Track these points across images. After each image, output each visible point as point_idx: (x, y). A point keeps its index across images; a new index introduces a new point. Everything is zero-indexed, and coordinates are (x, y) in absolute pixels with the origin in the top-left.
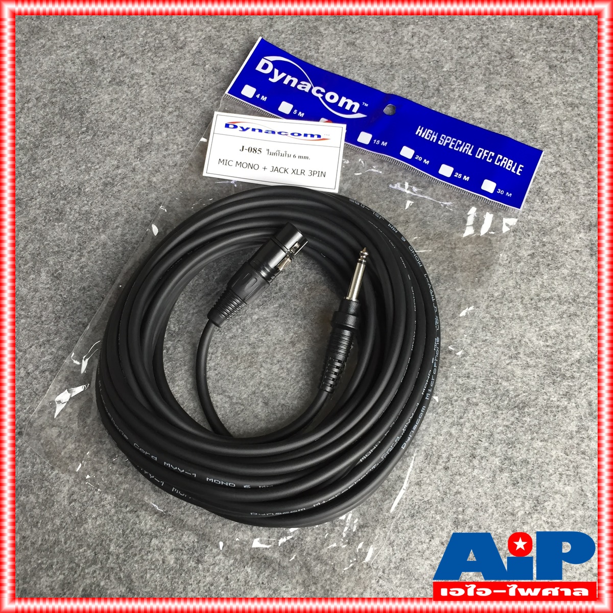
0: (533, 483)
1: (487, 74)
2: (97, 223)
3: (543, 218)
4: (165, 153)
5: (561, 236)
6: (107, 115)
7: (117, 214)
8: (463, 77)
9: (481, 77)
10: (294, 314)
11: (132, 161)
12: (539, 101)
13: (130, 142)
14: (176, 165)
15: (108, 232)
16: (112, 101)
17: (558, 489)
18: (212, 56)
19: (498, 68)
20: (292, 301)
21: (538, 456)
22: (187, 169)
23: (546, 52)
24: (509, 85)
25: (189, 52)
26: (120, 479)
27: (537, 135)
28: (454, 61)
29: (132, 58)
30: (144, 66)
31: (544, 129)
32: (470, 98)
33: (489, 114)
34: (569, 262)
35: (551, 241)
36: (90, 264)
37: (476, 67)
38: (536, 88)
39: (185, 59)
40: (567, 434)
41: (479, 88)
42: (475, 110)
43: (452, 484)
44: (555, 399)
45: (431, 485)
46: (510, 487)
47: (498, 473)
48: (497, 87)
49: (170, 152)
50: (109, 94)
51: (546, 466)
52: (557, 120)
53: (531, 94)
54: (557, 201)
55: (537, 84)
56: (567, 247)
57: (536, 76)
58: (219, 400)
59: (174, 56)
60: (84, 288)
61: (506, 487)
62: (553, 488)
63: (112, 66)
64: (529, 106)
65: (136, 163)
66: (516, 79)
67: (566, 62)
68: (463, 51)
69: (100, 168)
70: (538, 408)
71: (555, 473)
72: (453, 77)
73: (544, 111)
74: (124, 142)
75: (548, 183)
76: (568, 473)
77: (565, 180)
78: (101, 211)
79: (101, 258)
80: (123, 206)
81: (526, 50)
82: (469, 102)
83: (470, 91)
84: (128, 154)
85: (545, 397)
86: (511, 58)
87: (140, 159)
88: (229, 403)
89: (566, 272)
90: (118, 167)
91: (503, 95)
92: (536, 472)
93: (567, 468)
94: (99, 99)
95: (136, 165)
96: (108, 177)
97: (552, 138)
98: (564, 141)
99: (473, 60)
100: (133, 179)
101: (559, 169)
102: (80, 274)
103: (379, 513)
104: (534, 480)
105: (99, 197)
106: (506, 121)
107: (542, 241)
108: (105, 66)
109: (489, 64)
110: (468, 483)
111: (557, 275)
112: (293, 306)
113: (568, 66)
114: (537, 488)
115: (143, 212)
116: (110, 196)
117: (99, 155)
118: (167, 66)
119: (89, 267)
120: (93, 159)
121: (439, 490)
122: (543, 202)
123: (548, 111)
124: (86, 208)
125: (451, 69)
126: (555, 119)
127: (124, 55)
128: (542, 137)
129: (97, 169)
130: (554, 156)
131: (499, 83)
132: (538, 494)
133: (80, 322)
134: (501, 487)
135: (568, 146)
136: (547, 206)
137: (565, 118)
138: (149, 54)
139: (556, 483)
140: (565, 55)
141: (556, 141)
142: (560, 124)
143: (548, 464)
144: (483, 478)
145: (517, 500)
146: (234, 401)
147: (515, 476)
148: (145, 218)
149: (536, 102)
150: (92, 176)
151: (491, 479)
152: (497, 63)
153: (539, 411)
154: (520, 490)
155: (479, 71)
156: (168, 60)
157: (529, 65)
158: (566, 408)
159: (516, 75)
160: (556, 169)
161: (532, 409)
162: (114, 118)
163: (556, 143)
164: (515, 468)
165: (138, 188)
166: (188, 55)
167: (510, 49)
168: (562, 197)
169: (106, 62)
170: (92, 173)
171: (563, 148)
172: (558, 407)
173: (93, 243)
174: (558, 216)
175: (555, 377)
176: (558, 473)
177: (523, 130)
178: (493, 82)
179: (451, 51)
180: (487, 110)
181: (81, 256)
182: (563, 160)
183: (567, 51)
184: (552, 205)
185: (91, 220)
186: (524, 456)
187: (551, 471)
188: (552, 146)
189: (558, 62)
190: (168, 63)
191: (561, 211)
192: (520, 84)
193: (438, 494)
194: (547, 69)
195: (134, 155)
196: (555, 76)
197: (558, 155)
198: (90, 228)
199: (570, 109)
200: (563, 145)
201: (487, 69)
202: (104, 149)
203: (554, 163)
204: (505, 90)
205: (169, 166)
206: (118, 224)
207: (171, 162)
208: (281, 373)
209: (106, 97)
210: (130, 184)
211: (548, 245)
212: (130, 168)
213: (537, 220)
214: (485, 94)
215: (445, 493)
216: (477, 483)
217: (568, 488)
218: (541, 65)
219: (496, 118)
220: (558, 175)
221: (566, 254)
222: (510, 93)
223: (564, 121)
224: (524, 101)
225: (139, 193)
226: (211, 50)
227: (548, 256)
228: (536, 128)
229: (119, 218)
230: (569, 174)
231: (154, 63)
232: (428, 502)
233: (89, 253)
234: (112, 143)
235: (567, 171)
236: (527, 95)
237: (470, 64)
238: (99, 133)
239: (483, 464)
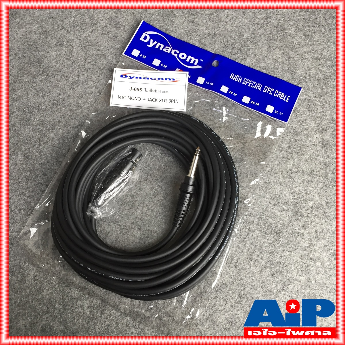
0: (283, 275)
1: (269, 40)
2: (48, 127)
3: (296, 126)
4: (86, 86)
5: (306, 136)
6: (54, 64)
7: (59, 122)
8: (255, 41)
9: (265, 42)
10: (156, 179)
11: (68, 91)
12: (298, 57)
13: (67, 80)
14: (92, 93)
15: (55, 131)
16: (56, 55)
17: (296, 278)
18: (113, 29)
19: (275, 36)
20: (155, 172)
21: (286, 260)
22: (98, 95)
23: (304, 26)
24: (281, 47)
25: (100, 27)
26: (61, 269)
27: (295, 77)
28: (250, 32)
29: (68, 30)
30: (74, 35)
31: (300, 73)
32: (258, 54)
33: (269, 64)
34: (310, 152)
35: (300, 139)
36: (45, 150)
37: (263, 36)
38: (297, 48)
39: (97, 31)
40: (303, 248)
41: (264, 49)
42: (261, 61)
43: (239, 274)
44: (297, 229)
45: (227, 275)
46: (270, 277)
47: (264, 269)
48: (274, 48)
49: (89, 86)
50: (55, 52)
51: (290, 265)
52: (307, 67)
53: (293, 52)
54: (305, 116)
55: (297, 46)
56: (308, 142)
57: (297, 41)
58: (114, 227)
59: (92, 29)
60: (41, 163)
61: (268, 276)
62: (294, 277)
63: (57, 35)
64: (292, 60)
65: (70, 92)
66: (285, 43)
67: (315, 33)
68: (256, 26)
69: (50, 95)
70: (287, 233)
71: (295, 269)
72: (249, 42)
73: (300, 62)
74: (63, 80)
75: (300, 105)
76: (302, 269)
77: (310, 103)
78: (51, 120)
79: (51, 147)
80: (63, 117)
81: (292, 26)
82: (257, 57)
83: (258, 50)
84: (66, 87)
85: (292, 227)
86: (283, 30)
87: (72, 90)
88: (119, 229)
89: (307, 157)
90: (60, 95)
91: (278, 52)
92: (284, 268)
93: (301, 267)
94: (49, 54)
95: (70, 93)
96: (54, 100)
97: (304, 78)
98: (310, 80)
99: (261, 32)
100: (68, 101)
101: (307, 97)
102: (39, 156)
103: (199, 289)
104: (283, 273)
105: (50, 112)
106: (278, 68)
107: (294, 139)
108: (53, 35)
109: (270, 34)
110: (247, 274)
111: (303, 159)
112: (155, 175)
113: (315, 35)
114: (285, 277)
115: (74, 120)
116: (55, 111)
117: (49, 87)
118: (88, 35)
119: (44, 152)
120: (46, 90)
121: (231, 278)
122: (297, 116)
123: (302, 62)
124: (43, 118)
125: (248, 37)
126: (306, 67)
127: (63, 28)
128: (298, 78)
129: (48, 95)
130: (305, 89)
131: (275, 46)
132: (285, 281)
133: (40, 182)
134: (265, 276)
135: (313, 83)
136: (299, 119)
137: (312, 67)
138: (78, 28)
139: (295, 275)
140: (314, 29)
141: (306, 80)
142: (309, 70)
143: (291, 264)
144: (255, 271)
145: (273, 284)
146: (122, 227)
147: (273, 270)
148: (75, 124)
149: (296, 57)
150: (45, 99)
151: (260, 272)
152: (275, 33)
153: (288, 235)
154: (275, 278)
155: (264, 38)
156: (88, 31)
157: (293, 34)
158: (303, 233)
159: (286, 40)
160: (305, 97)
161: (284, 234)
162: (58, 65)
163: (306, 82)
164: (273, 266)
165: (71, 106)
166: (99, 28)
167: (283, 25)
168: (308, 113)
169: (53, 32)
170: (46, 98)
171: (310, 84)
172: (299, 233)
173: (46, 138)
174: (305, 124)
175: (298, 216)
176: (296, 269)
177: (288, 74)
178: (272, 45)
179: (248, 26)
180: (268, 62)
181: (40, 145)
182: (309, 91)
183: (315, 26)
184: (301, 118)
185: (45, 125)
186: (278, 260)
187: (293, 268)
188: (303, 83)
189: (310, 33)
190: (88, 33)
191: (307, 121)
192: (287, 46)
193: (231, 280)
194: (303, 37)
195: (69, 87)
196: (308, 41)
197: (307, 89)
198: (45, 129)
199: (315, 61)
200: (310, 82)
201: (269, 37)
202: (53, 84)
203: (304, 94)
204: (278, 50)
205: (88, 94)
206: (60, 127)
207: (89, 92)
208: (148, 212)
209: (54, 53)
210: (67, 104)
211: (298, 141)
212: (66, 95)
213: (292, 127)
214: (267, 52)
215: (235, 279)
216: (252, 274)
217: (301, 278)
218: (300, 34)
219: (272, 67)
220: (306, 100)
221: (308, 147)
222: (282, 51)
223: (312, 68)
224: (290, 56)
225: (71, 110)
226: (112, 25)
227: (298, 148)
228: (295, 72)
229: (61, 124)
230: (312, 100)
231: (80, 33)
232: (226, 284)
233: (44, 143)
234: (57, 80)
235: (311, 98)
236: (291, 53)
237: (260, 34)
238: (49, 74)
239: (256, 264)
